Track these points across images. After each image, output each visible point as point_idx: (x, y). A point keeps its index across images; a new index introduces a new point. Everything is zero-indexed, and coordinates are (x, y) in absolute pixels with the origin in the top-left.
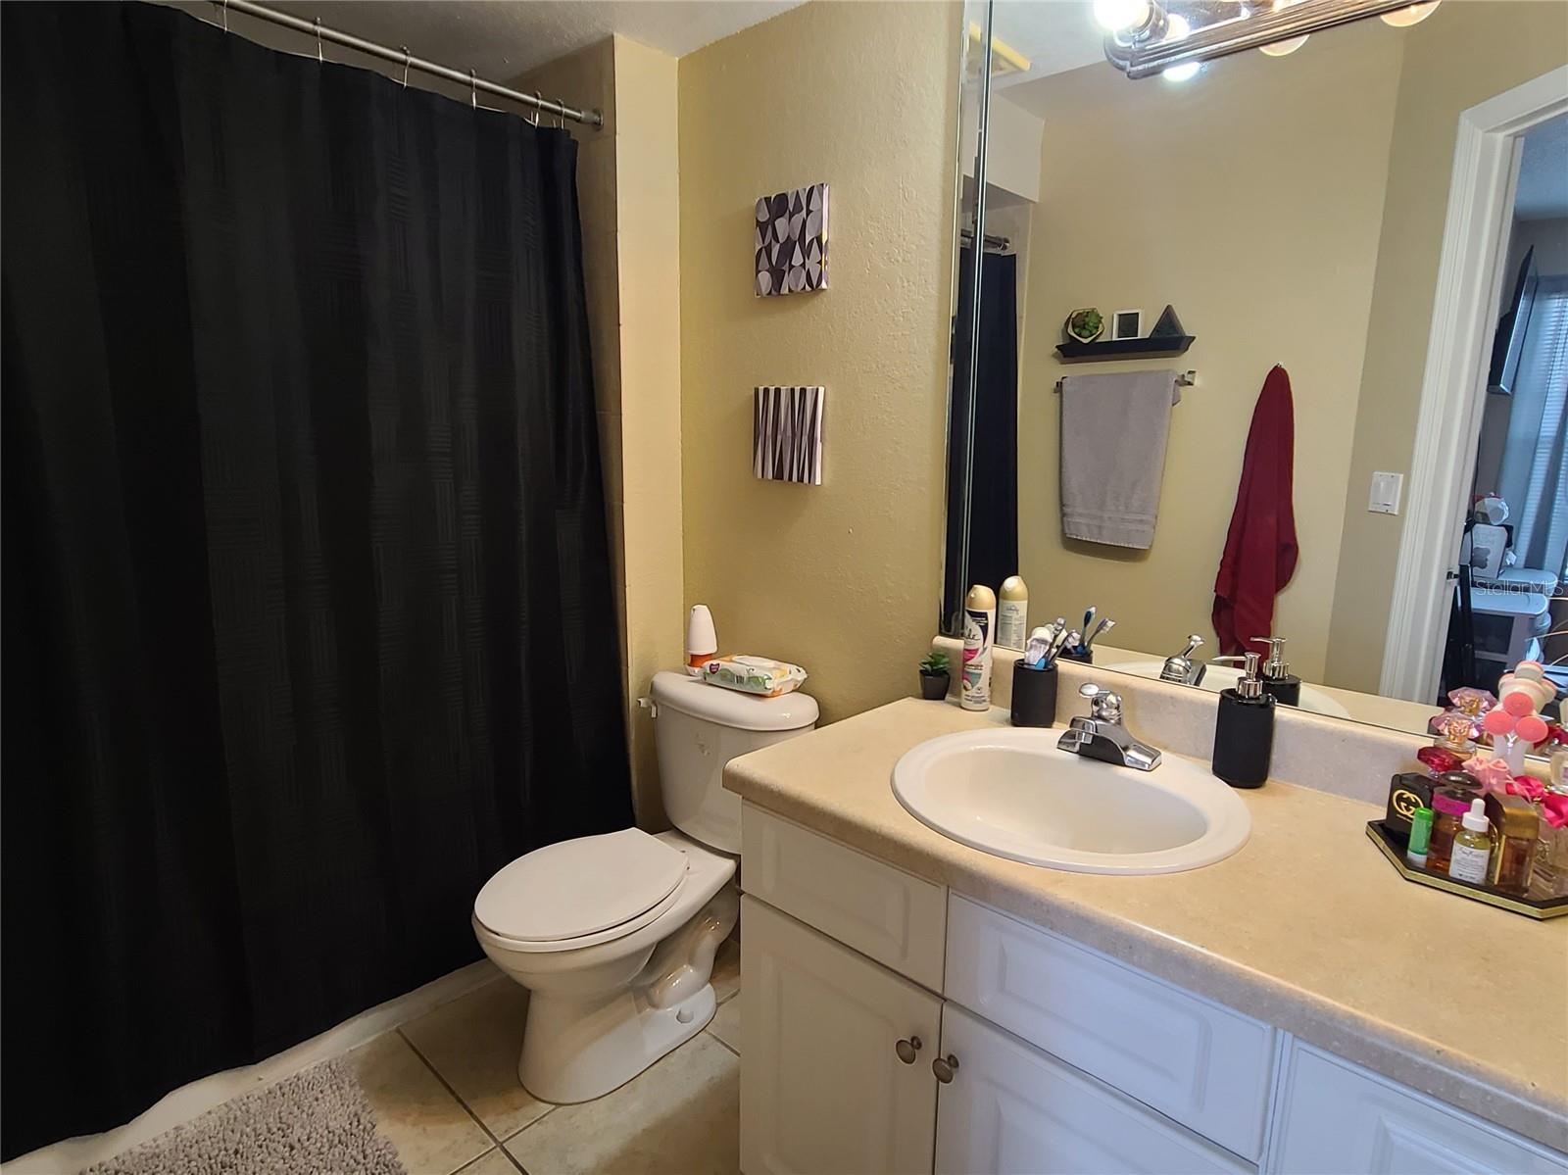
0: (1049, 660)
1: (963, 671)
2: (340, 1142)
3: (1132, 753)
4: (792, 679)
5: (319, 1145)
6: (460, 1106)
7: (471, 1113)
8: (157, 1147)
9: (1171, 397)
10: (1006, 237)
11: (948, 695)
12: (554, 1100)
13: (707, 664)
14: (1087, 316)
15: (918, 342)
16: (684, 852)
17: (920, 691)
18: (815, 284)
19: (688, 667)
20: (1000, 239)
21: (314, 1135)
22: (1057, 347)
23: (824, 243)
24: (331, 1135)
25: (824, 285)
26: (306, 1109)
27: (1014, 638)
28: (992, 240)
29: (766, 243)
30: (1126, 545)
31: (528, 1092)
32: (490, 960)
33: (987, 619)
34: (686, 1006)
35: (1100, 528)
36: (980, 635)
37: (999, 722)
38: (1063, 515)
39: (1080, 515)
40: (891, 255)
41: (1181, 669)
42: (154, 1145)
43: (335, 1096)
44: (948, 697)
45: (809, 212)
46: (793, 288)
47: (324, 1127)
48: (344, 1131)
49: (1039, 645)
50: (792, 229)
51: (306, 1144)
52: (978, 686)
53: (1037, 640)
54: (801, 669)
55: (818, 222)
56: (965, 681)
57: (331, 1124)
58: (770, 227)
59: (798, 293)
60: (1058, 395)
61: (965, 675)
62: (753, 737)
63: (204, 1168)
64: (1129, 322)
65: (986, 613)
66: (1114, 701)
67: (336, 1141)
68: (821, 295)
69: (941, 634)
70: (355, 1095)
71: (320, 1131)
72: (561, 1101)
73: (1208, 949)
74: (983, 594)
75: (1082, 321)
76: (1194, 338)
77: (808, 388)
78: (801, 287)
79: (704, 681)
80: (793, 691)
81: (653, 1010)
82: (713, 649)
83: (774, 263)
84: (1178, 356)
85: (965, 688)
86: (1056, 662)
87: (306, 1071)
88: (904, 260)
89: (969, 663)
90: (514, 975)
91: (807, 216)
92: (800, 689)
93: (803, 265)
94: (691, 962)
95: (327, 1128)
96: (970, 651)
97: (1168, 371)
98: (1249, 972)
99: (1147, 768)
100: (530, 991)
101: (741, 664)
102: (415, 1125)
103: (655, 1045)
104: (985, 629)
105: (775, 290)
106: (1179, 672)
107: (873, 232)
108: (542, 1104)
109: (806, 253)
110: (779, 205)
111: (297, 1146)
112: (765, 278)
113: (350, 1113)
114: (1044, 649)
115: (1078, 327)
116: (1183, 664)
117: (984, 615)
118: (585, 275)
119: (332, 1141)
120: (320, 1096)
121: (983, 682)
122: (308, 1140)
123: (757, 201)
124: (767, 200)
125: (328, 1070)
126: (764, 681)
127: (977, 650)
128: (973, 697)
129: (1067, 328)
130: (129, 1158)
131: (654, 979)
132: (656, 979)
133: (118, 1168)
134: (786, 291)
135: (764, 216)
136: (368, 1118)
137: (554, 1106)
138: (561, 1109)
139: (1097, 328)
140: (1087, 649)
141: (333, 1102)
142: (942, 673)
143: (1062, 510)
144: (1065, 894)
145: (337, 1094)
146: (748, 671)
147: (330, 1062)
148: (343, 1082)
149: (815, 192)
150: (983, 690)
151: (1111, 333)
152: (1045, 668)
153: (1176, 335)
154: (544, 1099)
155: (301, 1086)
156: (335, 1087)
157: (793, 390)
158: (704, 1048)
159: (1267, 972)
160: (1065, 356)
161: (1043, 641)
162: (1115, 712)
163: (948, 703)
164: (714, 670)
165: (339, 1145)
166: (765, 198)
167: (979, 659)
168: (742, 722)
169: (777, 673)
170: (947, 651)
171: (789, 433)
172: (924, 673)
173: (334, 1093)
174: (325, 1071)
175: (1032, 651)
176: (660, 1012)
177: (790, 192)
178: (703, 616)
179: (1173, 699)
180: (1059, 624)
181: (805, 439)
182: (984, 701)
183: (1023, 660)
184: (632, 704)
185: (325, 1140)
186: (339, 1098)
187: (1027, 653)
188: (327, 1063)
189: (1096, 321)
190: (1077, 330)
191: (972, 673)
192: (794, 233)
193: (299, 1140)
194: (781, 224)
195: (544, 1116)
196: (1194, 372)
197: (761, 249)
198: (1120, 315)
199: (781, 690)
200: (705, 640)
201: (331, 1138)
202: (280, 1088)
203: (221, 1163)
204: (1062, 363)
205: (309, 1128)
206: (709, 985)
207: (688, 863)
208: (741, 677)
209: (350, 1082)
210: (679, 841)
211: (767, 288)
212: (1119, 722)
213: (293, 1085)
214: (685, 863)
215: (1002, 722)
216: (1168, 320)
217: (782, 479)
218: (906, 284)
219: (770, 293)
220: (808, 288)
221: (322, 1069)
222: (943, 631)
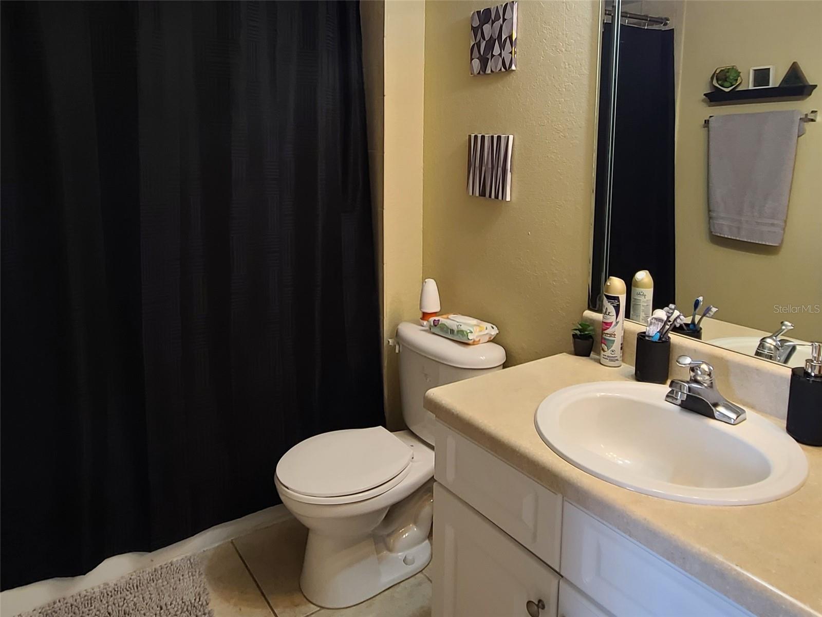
0: (663, 333)
1: (602, 338)
2: (187, 609)
3: (721, 409)
4: (487, 334)
5: (176, 609)
6: (263, 598)
7: (268, 603)
8: (94, 593)
9: (797, 131)
10: (666, 16)
11: (592, 353)
12: (320, 604)
13: (432, 319)
14: (728, 72)
15: (575, 105)
16: (412, 446)
17: (573, 349)
18: (507, 68)
19: (421, 321)
20: (662, 19)
21: (174, 602)
22: (705, 95)
23: (514, 40)
24: (183, 604)
25: (513, 68)
26: (172, 585)
27: (642, 315)
28: (656, 20)
29: (477, 41)
30: (760, 243)
31: (305, 596)
32: (284, 506)
33: (619, 302)
34: (411, 553)
35: (739, 228)
36: (614, 313)
37: (626, 377)
38: (710, 218)
39: (722, 218)
40: (557, 47)
41: (772, 347)
42: (92, 591)
43: (190, 580)
44: (592, 355)
45: (504, 20)
46: (493, 70)
47: (181, 598)
48: (191, 603)
49: (657, 322)
50: (493, 32)
51: (169, 607)
52: (612, 349)
53: (656, 319)
54: (494, 326)
55: (510, 28)
56: (603, 345)
57: (184, 597)
58: (480, 30)
59: (497, 73)
60: (706, 129)
61: (604, 341)
62: (457, 372)
63: (116, 611)
64: (762, 75)
65: (618, 297)
66: (707, 369)
67: (185, 609)
68: (512, 74)
69: (589, 309)
70: (201, 581)
71: (178, 600)
72: (323, 605)
73: (741, 568)
74: (617, 284)
75: (723, 76)
76: (815, 86)
77: (502, 136)
78: (498, 69)
79: (430, 331)
80: (488, 342)
81: (389, 553)
82: (437, 308)
83: (482, 54)
84: (803, 99)
85: (603, 350)
86: (669, 335)
87: (177, 561)
88: (566, 50)
89: (606, 332)
90: (298, 517)
91: (503, 23)
92: (494, 340)
93: (500, 55)
94: (415, 523)
95: (182, 599)
96: (606, 324)
97: (793, 111)
98: (771, 590)
99: (732, 423)
100: (308, 529)
101: (455, 321)
102: (235, 605)
103: (387, 578)
104: (617, 309)
105: (483, 71)
106: (770, 349)
107: (546, 32)
108: (312, 606)
109: (502, 47)
110: (485, 16)
111: (164, 607)
112: (476, 63)
113: (196, 592)
114: (660, 325)
115: (721, 80)
116: (774, 344)
117: (617, 299)
118: (364, 66)
119: (183, 609)
120: (181, 578)
121: (616, 346)
122: (171, 604)
123: (472, 13)
124: (478, 12)
125: (189, 562)
126: (467, 333)
127: (612, 323)
128: (608, 356)
129: (712, 82)
130: (79, 597)
131: (390, 530)
132: (391, 531)
133: (73, 603)
134: (489, 72)
135: (476, 23)
136: (206, 597)
137: (319, 609)
138: (323, 611)
139: (737, 80)
140: (697, 327)
141: (188, 583)
142: (589, 338)
143: (709, 214)
144: (640, 512)
145: (191, 578)
146: (458, 326)
147: (191, 557)
148: (196, 572)
149: (509, 7)
150: (616, 352)
151: (748, 84)
152: (659, 340)
153: (801, 84)
154: (314, 602)
155: (172, 570)
156: (190, 574)
157: (492, 137)
158: (420, 584)
159: (784, 592)
160: (711, 101)
161: (660, 320)
162: (707, 377)
163: (592, 359)
164: (436, 324)
165: (187, 612)
166: (477, 12)
167: (613, 329)
168: (451, 361)
169: (478, 329)
170: (593, 322)
171: (490, 166)
172: (574, 336)
173: (189, 577)
174: (187, 562)
175: (651, 327)
176: (393, 555)
177: (492, 8)
178: (431, 286)
179: (758, 371)
180: (671, 309)
181: (500, 170)
182: (617, 360)
183: (645, 333)
184: (385, 343)
185: (180, 607)
186: (192, 581)
187: (648, 328)
188: (189, 557)
189: (735, 75)
190: (720, 82)
191: (608, 340)
192: (495, 34)
193: (166, 604)
194: (487, 28)
195: (312, 614)
196: (816, 111)
197: (474, 45)
198: (755, 70)
199: (480, 340)
200: (433, 303)
201: (183, 606)
202: (161, 569)
203: (124, 611)
204: (709, 106)
205: (172, 597)
206: (427, 541)
207: (413, 454)
208: (453, 330)
209: (199, 572)
210: (409, 438)
211: (477, 72)
212: (711, 386)
213: (168, 568)
214: (411, 453)
215: (627, 377)
216: (794, 73)
217: (485, 196)
218: (567, 66)
219: (479, 73)
220: (503, 69)
221: (186, 561)
222: (591, 307)
